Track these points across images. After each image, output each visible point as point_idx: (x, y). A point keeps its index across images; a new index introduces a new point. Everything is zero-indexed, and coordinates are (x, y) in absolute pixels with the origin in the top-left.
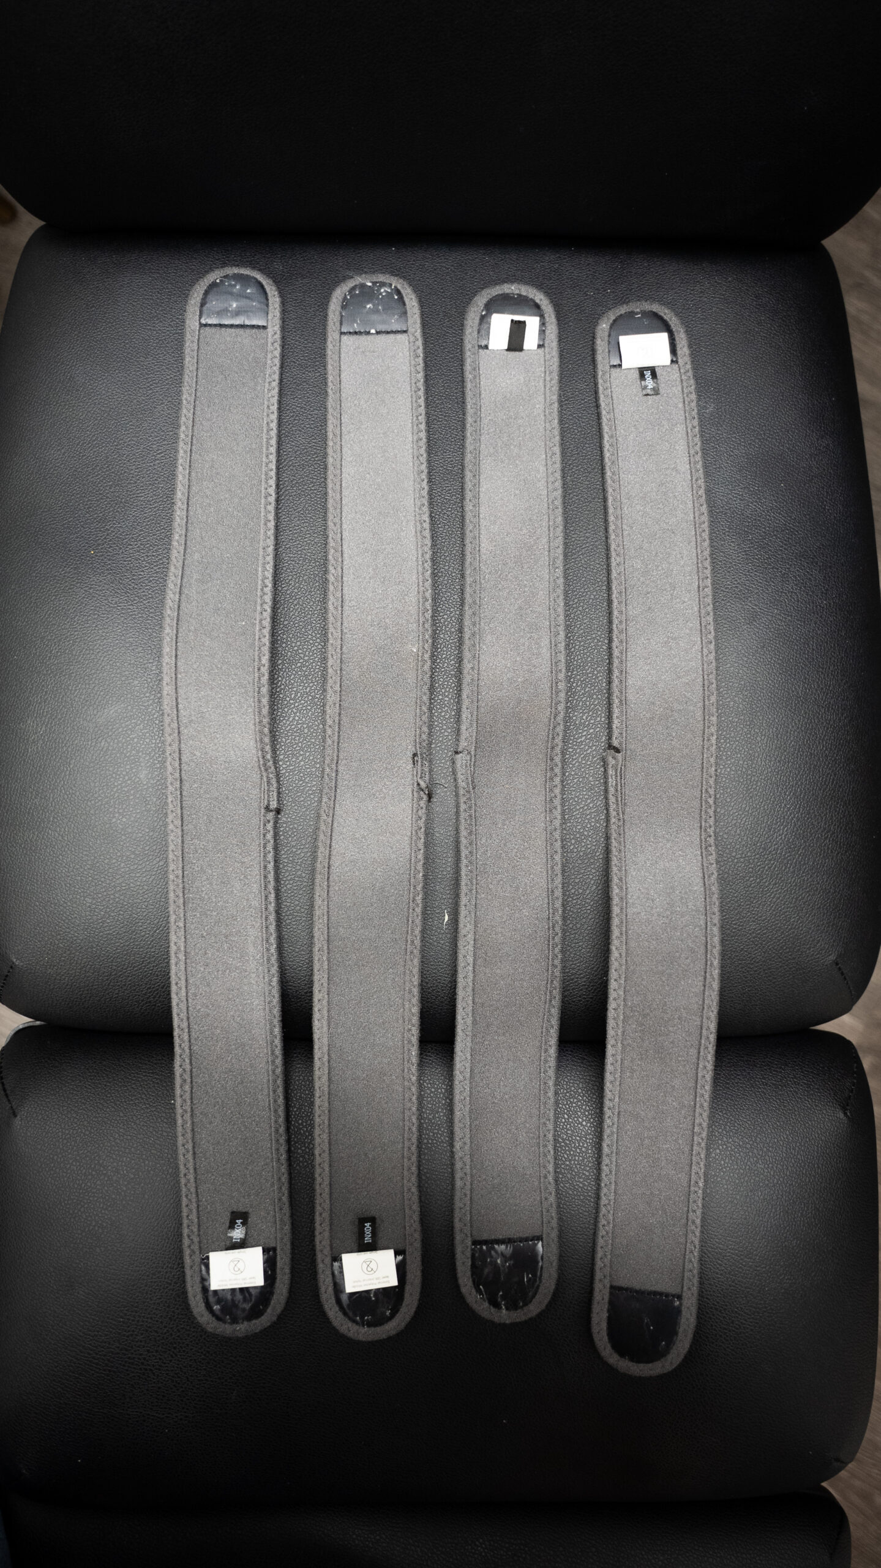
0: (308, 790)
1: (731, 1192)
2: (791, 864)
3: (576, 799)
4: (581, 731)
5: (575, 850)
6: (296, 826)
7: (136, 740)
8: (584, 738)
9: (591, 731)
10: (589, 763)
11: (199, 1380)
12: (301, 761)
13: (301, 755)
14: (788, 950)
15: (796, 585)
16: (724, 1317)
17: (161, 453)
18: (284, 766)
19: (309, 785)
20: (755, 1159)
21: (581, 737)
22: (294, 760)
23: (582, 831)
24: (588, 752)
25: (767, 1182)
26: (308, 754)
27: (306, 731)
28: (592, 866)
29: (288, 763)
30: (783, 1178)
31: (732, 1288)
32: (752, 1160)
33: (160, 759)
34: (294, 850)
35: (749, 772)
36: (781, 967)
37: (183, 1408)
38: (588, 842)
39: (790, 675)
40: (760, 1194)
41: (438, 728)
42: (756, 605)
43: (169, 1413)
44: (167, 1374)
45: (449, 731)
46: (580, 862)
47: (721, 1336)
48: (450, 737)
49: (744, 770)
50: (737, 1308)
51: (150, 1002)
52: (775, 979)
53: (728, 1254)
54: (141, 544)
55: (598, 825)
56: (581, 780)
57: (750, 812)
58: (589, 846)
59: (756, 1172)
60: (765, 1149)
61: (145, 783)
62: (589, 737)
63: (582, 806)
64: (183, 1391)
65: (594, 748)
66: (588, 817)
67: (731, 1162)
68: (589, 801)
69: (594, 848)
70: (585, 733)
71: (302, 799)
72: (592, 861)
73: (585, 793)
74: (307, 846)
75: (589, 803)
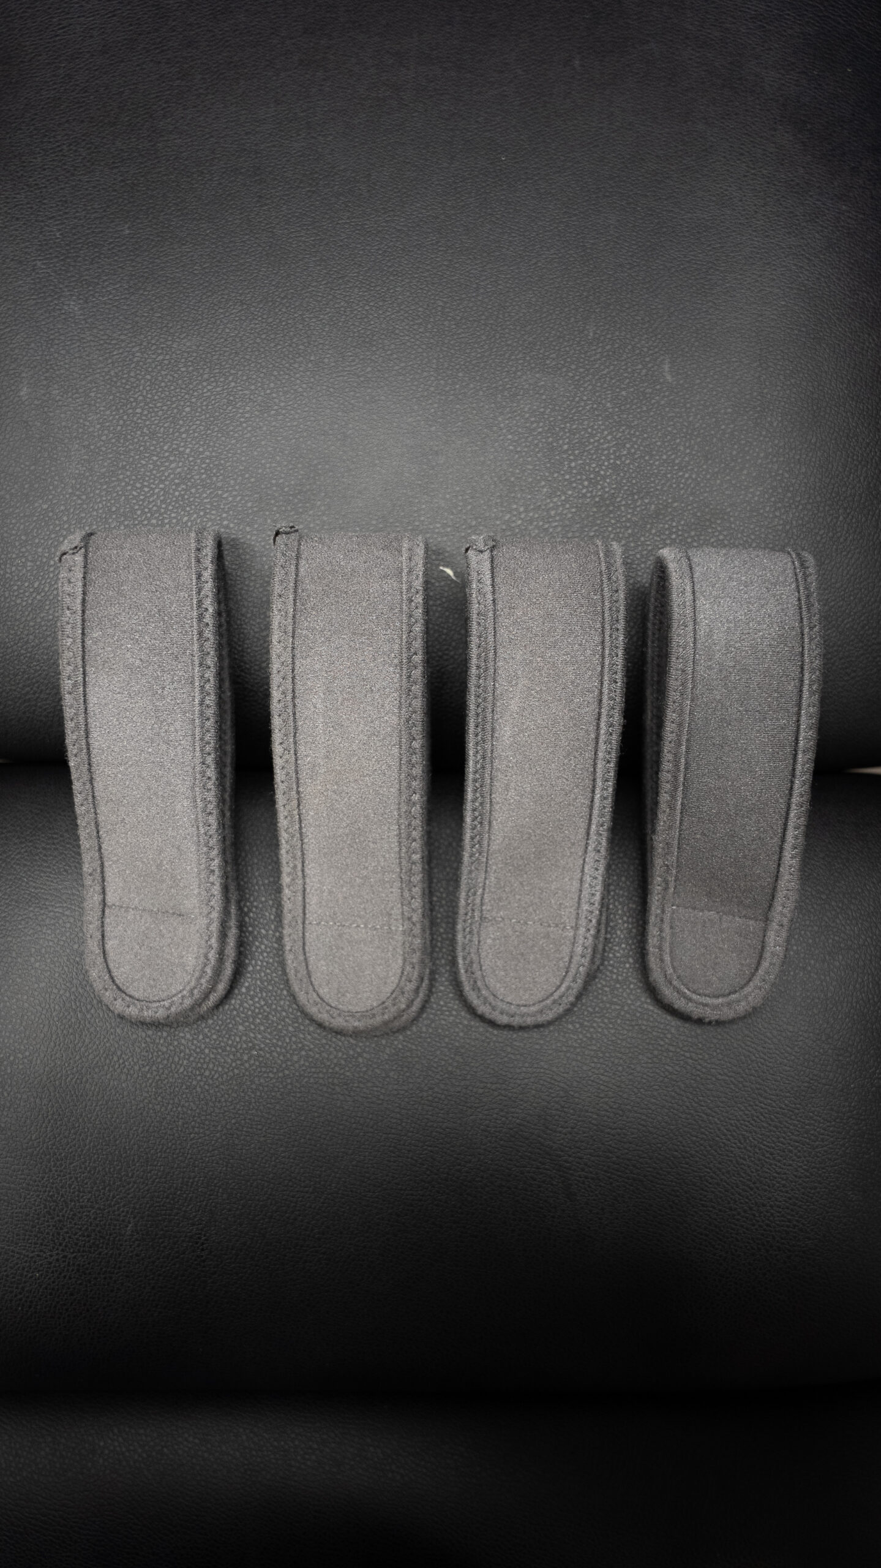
0: (240, 417)
1: (802, 955)
2: (873, 516)
3: (590, 430)
4: (594, 347)
5: (589, 495)
6: (222, 462)
7: (17, 351)
8: (598, 356)
9: (608, 347)
10: (606, 385)
11: (82, 1207)
12: (231, 382)
13: (231, 374)
14: (871, 631)
15: (870, 180)
16: (795, 1125)
17: (64, 28)
18: (209, 387)
19: (241, 411)
20: (833, 913)
21: (595, 355)
22: (222, 380)
23: (597, 469)
24: (605, 372)
25: (849, 943)
26: (240, 373)
27: (239, 345)
28: (612, 515)
29: (214, 384)
30: (872, 938)
31: (806, 1084)
32: (828, 914)
33: (47, 375)
34: (220, 492)
35: (816, 396)
36: (862, 655)
37: (61, 1244)
38: (606, 484)
39: (865, 282)
40: (841, 957)
41: (408, 344)
42: (818, 200)
43: (41, 1251)
44: (38, 1196)
45: (424, 347)
46: (595, 510)
47: (791, 1151)
48: (425, 354)
49: (809, 393)
50: (813, 1112)
51: (29, 700)
52: (855, 671)
53: (801, 1038)
54: (35, 129)
55: (618, 462)
56: (595, 406)
57: (818, 444)
58: (607, 490)
59: (835, 930)
60: (846, 901)
61: (26, 403)
62: (605, 354)
63: (597, 438)
64: (60, 1221)
65: (612, 367)
66: (606, 452)
67: (801, 916)
68: (606, 433)
69: (613, 491)
70: (599, 350)
71: (232, 428)
72: (611, 508)
73: (600, 423)
74: (237, 487)
75: (607, 435)
